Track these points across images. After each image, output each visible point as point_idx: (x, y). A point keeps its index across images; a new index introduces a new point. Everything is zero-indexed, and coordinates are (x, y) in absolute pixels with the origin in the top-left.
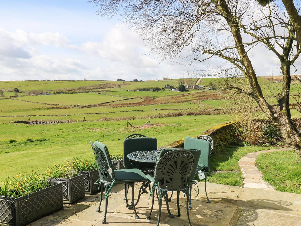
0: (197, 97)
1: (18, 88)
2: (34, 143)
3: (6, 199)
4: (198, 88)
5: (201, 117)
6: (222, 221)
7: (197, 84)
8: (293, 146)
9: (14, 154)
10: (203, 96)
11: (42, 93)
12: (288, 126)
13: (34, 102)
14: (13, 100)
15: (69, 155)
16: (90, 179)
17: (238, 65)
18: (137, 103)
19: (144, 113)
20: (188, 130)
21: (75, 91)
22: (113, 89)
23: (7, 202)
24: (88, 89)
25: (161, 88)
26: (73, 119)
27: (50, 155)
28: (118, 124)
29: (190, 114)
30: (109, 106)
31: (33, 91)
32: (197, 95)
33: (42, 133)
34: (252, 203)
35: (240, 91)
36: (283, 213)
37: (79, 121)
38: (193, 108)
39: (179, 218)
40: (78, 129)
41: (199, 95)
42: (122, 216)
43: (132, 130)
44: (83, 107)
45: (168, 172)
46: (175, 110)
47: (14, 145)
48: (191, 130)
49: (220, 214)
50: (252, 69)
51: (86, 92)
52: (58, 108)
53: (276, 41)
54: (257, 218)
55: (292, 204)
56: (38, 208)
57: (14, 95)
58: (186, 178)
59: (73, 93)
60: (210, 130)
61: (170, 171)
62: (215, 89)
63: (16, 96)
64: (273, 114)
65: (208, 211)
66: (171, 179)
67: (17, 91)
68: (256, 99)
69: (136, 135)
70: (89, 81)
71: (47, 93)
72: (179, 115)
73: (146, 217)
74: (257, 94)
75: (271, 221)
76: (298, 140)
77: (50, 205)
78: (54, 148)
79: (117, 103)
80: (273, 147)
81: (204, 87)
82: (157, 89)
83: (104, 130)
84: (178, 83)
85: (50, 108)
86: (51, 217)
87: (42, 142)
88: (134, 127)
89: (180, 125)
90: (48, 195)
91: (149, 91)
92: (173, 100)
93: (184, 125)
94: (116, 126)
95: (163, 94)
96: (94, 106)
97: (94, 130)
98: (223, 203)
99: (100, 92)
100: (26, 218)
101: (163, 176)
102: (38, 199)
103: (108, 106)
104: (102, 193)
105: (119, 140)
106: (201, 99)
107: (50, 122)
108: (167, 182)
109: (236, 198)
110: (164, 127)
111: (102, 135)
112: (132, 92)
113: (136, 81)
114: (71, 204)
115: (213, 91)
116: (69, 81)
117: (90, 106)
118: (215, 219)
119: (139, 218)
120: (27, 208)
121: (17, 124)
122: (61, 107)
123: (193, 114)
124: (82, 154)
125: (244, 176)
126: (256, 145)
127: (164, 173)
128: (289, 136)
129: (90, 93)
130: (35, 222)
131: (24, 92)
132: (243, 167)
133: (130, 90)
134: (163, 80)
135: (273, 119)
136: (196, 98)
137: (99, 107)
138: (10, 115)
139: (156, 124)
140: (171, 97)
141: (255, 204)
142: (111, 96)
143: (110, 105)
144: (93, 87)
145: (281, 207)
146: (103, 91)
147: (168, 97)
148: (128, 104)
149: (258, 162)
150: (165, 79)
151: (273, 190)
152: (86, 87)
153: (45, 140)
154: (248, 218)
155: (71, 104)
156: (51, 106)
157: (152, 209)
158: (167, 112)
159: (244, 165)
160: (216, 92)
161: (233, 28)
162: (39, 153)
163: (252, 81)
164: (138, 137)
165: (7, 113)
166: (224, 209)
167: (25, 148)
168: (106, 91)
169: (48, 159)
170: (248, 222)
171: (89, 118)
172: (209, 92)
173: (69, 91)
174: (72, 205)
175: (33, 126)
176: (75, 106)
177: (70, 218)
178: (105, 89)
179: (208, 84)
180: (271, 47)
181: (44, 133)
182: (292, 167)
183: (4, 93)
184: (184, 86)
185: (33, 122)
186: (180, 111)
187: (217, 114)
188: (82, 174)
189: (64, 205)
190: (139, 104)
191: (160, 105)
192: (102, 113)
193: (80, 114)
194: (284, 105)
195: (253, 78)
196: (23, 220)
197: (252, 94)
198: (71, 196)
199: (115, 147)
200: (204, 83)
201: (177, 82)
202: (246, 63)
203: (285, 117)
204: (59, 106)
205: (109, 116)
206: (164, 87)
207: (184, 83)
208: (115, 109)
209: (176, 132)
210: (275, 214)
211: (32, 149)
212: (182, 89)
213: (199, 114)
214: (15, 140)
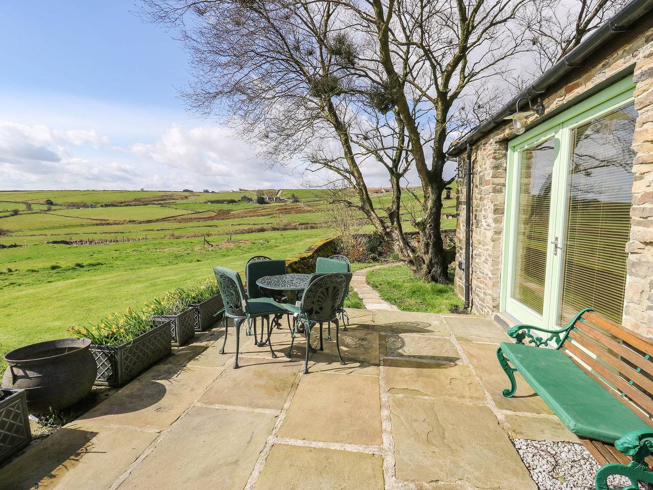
0: (279, 210)
1: (51, 200)
2: (85, 269)
3: (101, 348)
4: (279, 200)
5: (288, 232)
6: (370, 350)
7: (278, 196)
8: (406, 262)
9: (61, 284)
10: (285, 209)
11: (85, 206)
12: (401, 241)
13: (74, 217)
14: (46, 215)
15: (139, 282)
16: (199, 312)
17: (346, 176)
18: (209, 217)
19: (218, 229)
20: (279, 248)
21: (130, 203)
22: (179, 201)
23: (104, 353)
24: (146, 201)
25: (237, 200)
26: (130, 237)
27: (112, 283)
28: (191, 243)
29: (274, 229)
30: (175, 221)
31: (72, 203)
32: (278, 208)
33: (92, 256)
34: (391, 326)
35: (350, 204)
36: (427, 335)
37: (139, 240)
38: (275, 221)
39: (321, 352)
40: (139, 249)
41: (281, 208)
42: (255, 356)
43: (210, 249)
44: (140, 223)
45: (318, 301)
46: (254, 224)
47: (58, 273)
48: (281, 247)
49: (364, 343)
50: (363, 182)
51: (144, 205)
52: (108, 224)
53: (385, 152)
54: (404, 344)
55: (430, 325)
56: (144, 356)
57: (46, 209)
58: (336, 306)
59: (127, 206)
60: (313, 247)
61: (320, 299)
62: (297, 201)
63: (49, 210)
64: (385, 229)
65: (350, 340)
66: (321, 308)
67: (50, 203)
68: (367, 213)
69: (259, 257)
70: (147, 191)
71: (92, 205)
72: (262, 230)
73: (283, 354)
74: (368, 207)
75: (420, 345)
76: (412, 256)
77: (158, 350)
78: (116, 274)
79: (183, 217)
80: (376, 263)
81: (286, 200)
82: (232, 201)
83: (175, 250)
84: (257, 195)
85: (97, 225)
86: (163, 366)
87: (95, 267)
88: (212, 246)
89: (268, 242)
90: (155, 338)
91: (223, 203)
92: (252, 214)
93: (272, 242)
94: (188, 244)
95: (240, 207)
96: (154, 222)
97: (161, 250)
98: (361, 330)
99: (162, 204)
100: (130, 371)
101: (312, 305)
102: (144, 344)
103: (173, 221)
104: (227, 329)
105: (198, 261)
106: (283, 213)
107: (100, 242)
108: (317, 312)
109: (372, 323)
110: (249, 244)
111: (175, 256)
112: (202, 205)
113: (207, 191)
114: (180, 346)
115: (295, 204)
116: (121, 192)
117: (149, 221)
118: (362, 349)
119: (276, 357)
120: (131, 358)
121: (53, 245)
122: (111, 222)
123: (278, 229)
124: (156, 280)
125: (361, 296)
126: (359, 261)
127: (313, 303)
128: (402, 252)
129: (149, 206)
130: (143, 375)
131: (59, 205)
132: (355, 287)
133: (200, 202)
134: (239, 190)
135: (385, 234)
136: (277, 212)
137: (161, 223)
138: (42, 234)
139: (239, 241)
140: (249, 210)
141: (394, 328)
142: (176, 209)
143: (175, 219)
144: (153, 199)
145: (421, 329)
146: (166, 203)
147: (246, 210)
148: (197, 218)
149: (369, 281)
150: (241, 190)
151: (398, 310)
152: (144, 198)
153: (99, 264)
154: (395, 344)
155: (124, 219)
156: (98, 222)
157: (292, 343)
158: (246, 227)
159: (356, 284)
160: (299, 205)
161: (342, 136)
162: (96, 281)
163: (363, 194)
164: (261, 260)
165: (37, 231)
166: (366, 337)
167: (75, 276)
168: (169, 203)
169: (110, 288)
170: (398, 349)
171: (151, 235)
172: (291, 205)
173: (122, 203)
174: (183, 347)
175: (77, 247)
176: (130, 222)
177: (189, 365)
178: (169, 201)
179: (290, 196)
180: (380, 159)
181: (95, 256)
182: (408, 284)
183: (33, 206)
184: (263, 199)
185: (76, 242)
186: (261, 226)
187: (305, 229)
188: (191, 308)
189: (173, 348)
190: (211, 218)
191: (236, 220)
192: (166, 229)
193: (137, 231)
194: (395, 219)
195: (364, 191)
196: (127, 374)
197: (362, 208)
198: (180, 337)
199: (196, 269)
200: (285, 195)
201: (255, 193)
202: (356, 174)
203: (397, 232)
204: (108, 222)
205: (177, 233)
206: (240, 199)
207: (263, 195)
208: (182, 225)
209: (265, 250)
210: (420, 338)
211: (85, 277)
212: (261, 201)
213: (285, 229)
214: (58, 265)
